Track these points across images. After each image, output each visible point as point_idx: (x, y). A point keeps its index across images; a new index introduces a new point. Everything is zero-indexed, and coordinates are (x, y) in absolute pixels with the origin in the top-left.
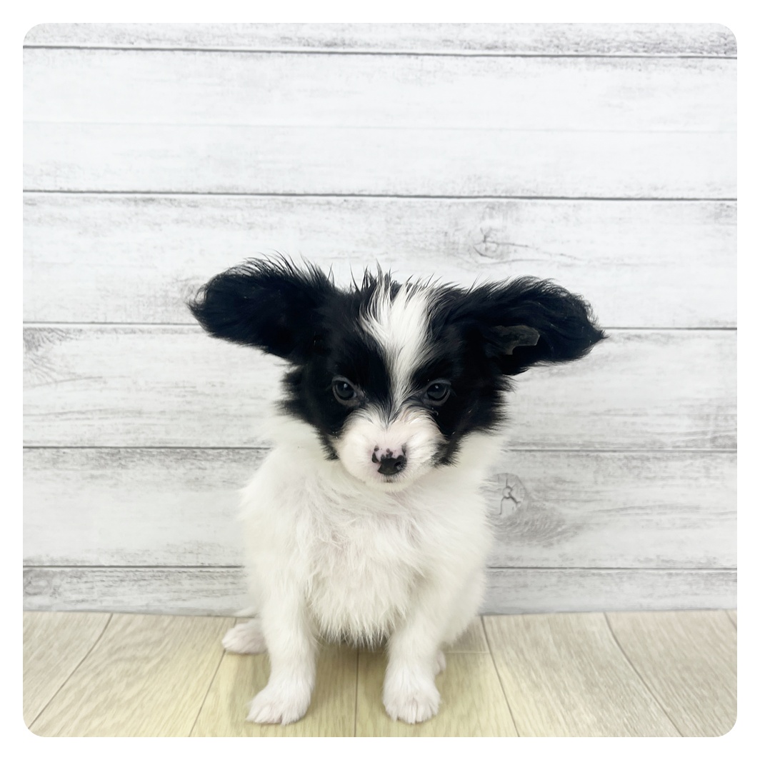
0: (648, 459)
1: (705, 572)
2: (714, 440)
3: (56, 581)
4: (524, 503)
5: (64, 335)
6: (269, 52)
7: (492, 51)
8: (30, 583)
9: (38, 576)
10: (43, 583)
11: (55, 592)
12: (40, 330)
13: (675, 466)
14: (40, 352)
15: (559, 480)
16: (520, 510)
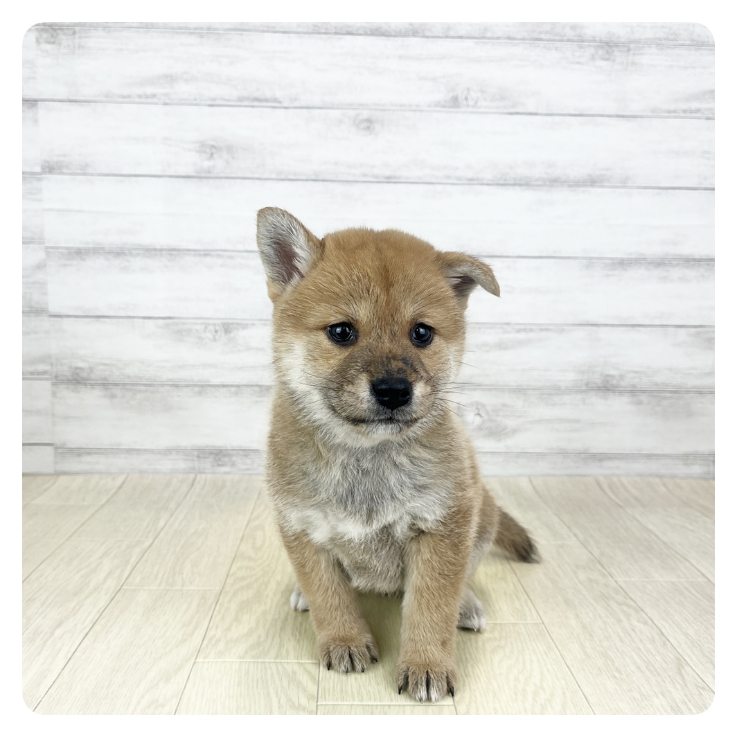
0: (551, 394)
1: (583, 456)
2: (587, 384)
3: (234, 459)
4: (485, 417)
5: (245, 327)
6: (357, 182)
7: (471, 181)
8: (220, 459)
9: (225, 455)
10: (227, 459)
11: (233, 465)
12: (233, 324)
13: (567, 398)
14: (232, 335)
15: (505, 405)
16: (483, 422)
